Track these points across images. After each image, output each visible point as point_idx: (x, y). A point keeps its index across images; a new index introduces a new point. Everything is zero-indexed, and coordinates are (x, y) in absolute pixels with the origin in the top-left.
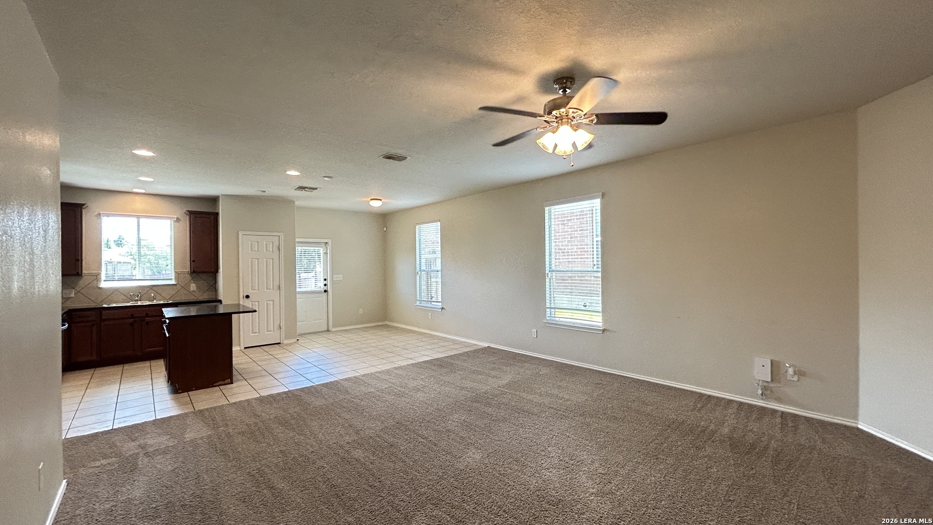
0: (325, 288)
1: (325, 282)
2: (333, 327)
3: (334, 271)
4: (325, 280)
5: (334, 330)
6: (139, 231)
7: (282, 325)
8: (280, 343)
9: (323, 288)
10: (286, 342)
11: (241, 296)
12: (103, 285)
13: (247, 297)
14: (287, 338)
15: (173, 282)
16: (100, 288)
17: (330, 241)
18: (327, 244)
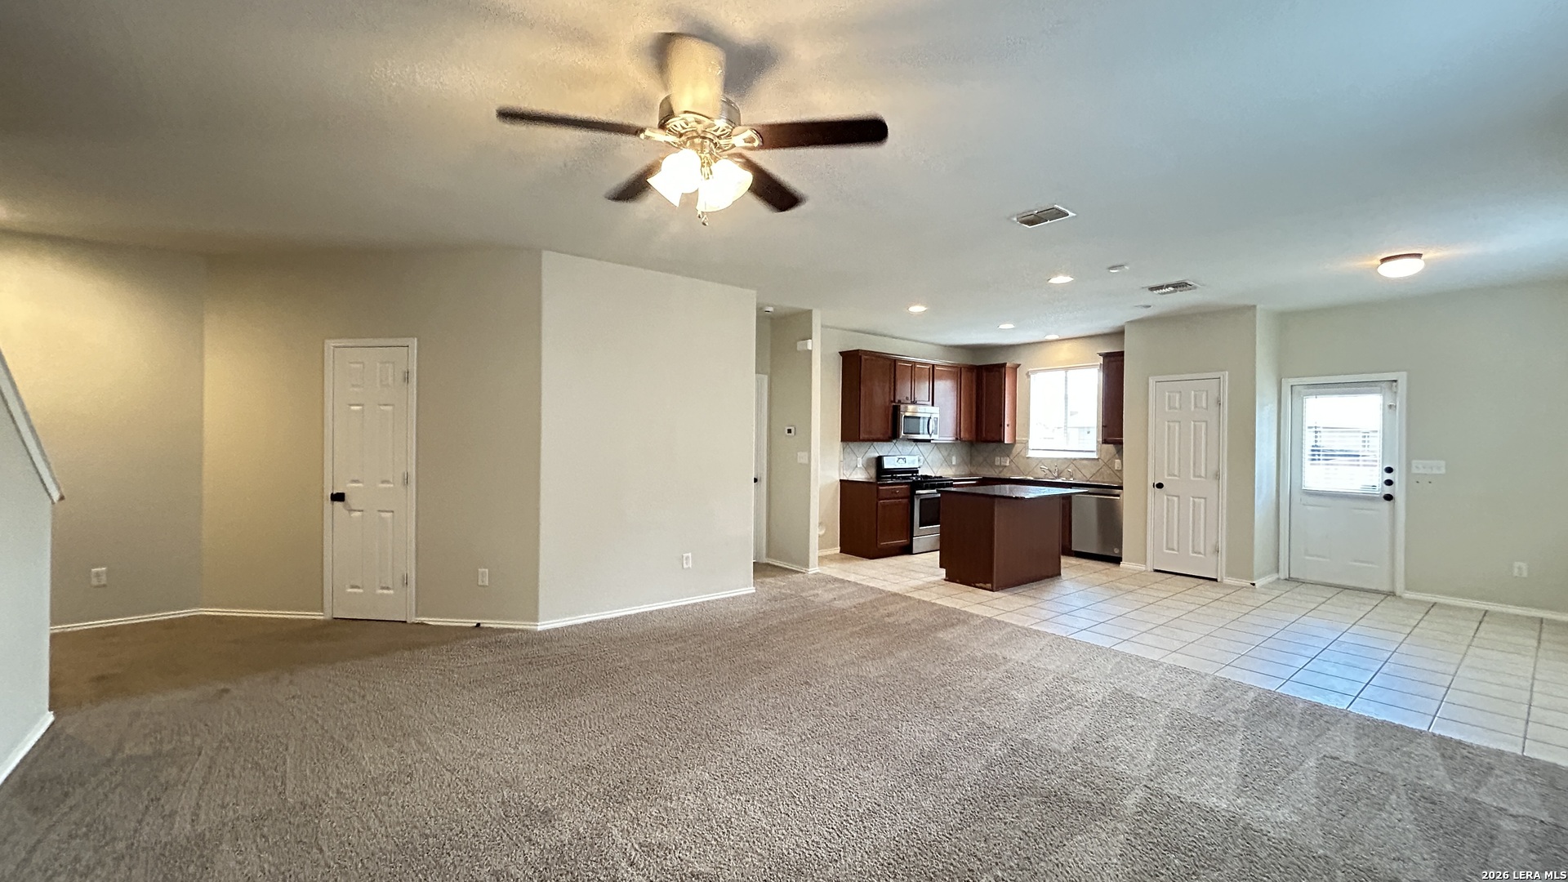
0: (1388, 490)
1: (1388, 476)
2: (1408, 588)
3: (1412, 451)
4: (1389, 470)
5: (1408, 595)
6: (1066, 388)
7: (1223, 546)
8: (1216, 580)
9: (1383, 490)
10: (1227, 581)
11: (1150, 484)
12: (1031, 454)
13: (1160, 486)
14: (1229, 574)
15: (1094, 456)
16: (1028, 458)
17: (1402, 377)
18: (1394, 384)
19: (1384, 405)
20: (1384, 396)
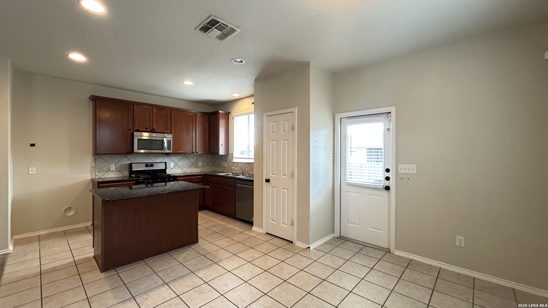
1: (387, 174)
3: (399, 158)
4: (388, 171)
5: (397, 253)
8: (292, 242)
9: (385, 184)
10: (297, 243)
11: (264, 180)
12: (235, 160)
13: (268, 181)
14: (298, 239)
16: (233, 163)
17: (392, 109)
18: (389, 114)
19: (385, 129)
20: (385, 123)
